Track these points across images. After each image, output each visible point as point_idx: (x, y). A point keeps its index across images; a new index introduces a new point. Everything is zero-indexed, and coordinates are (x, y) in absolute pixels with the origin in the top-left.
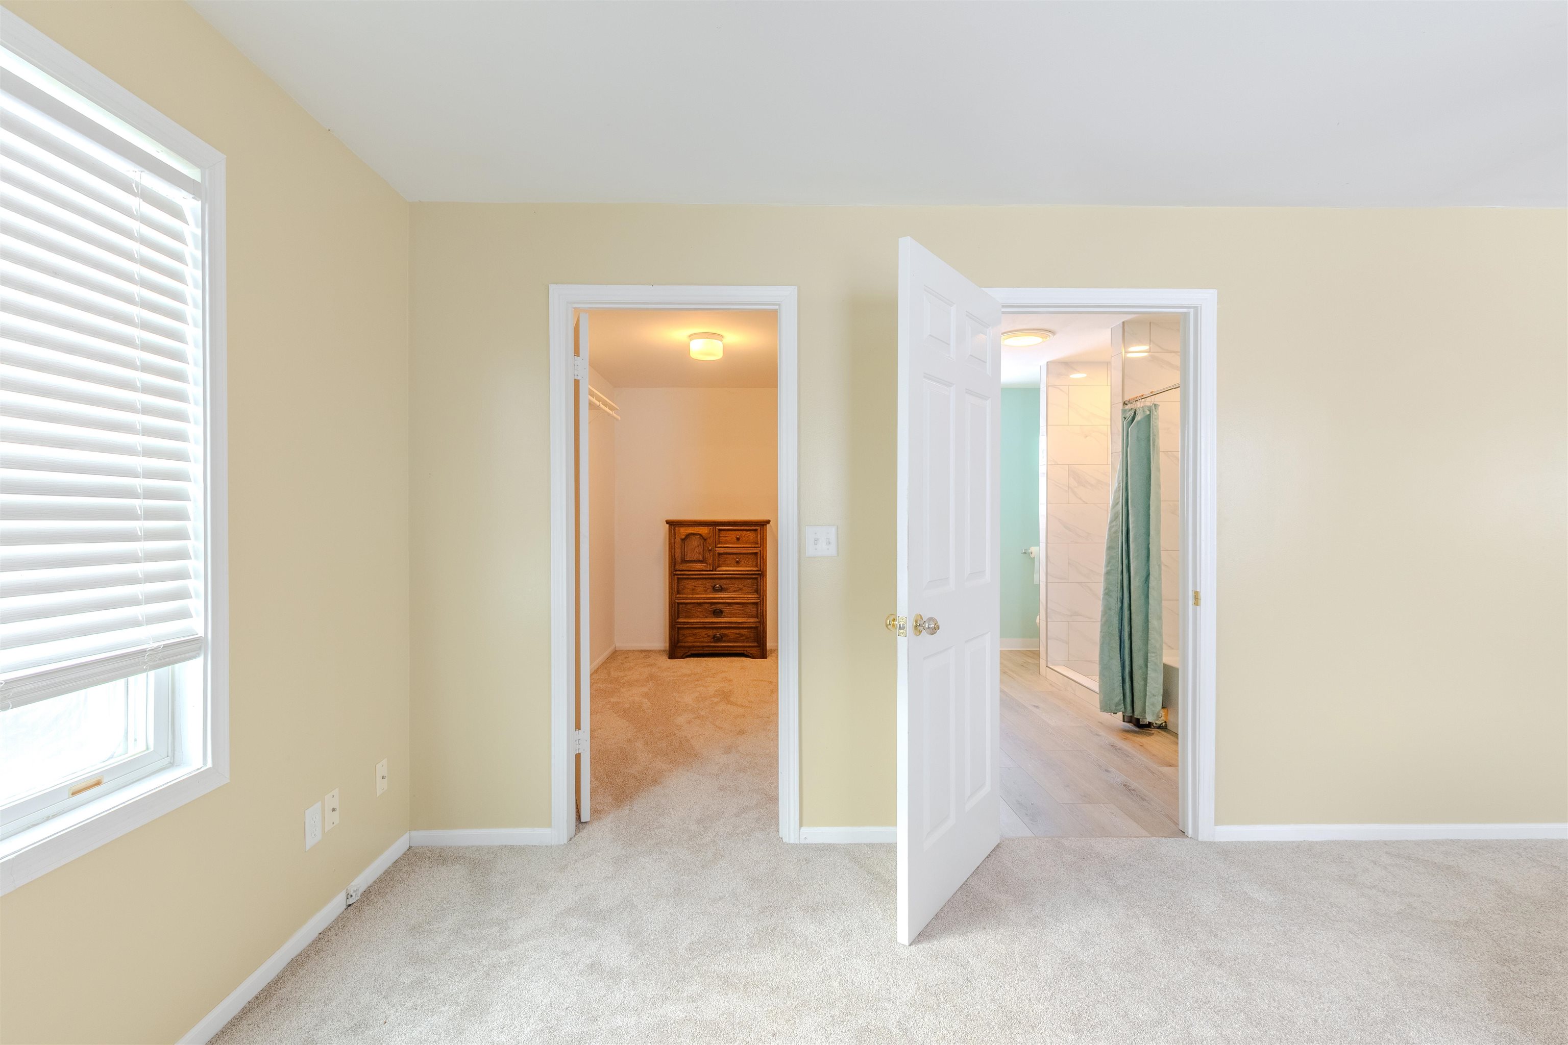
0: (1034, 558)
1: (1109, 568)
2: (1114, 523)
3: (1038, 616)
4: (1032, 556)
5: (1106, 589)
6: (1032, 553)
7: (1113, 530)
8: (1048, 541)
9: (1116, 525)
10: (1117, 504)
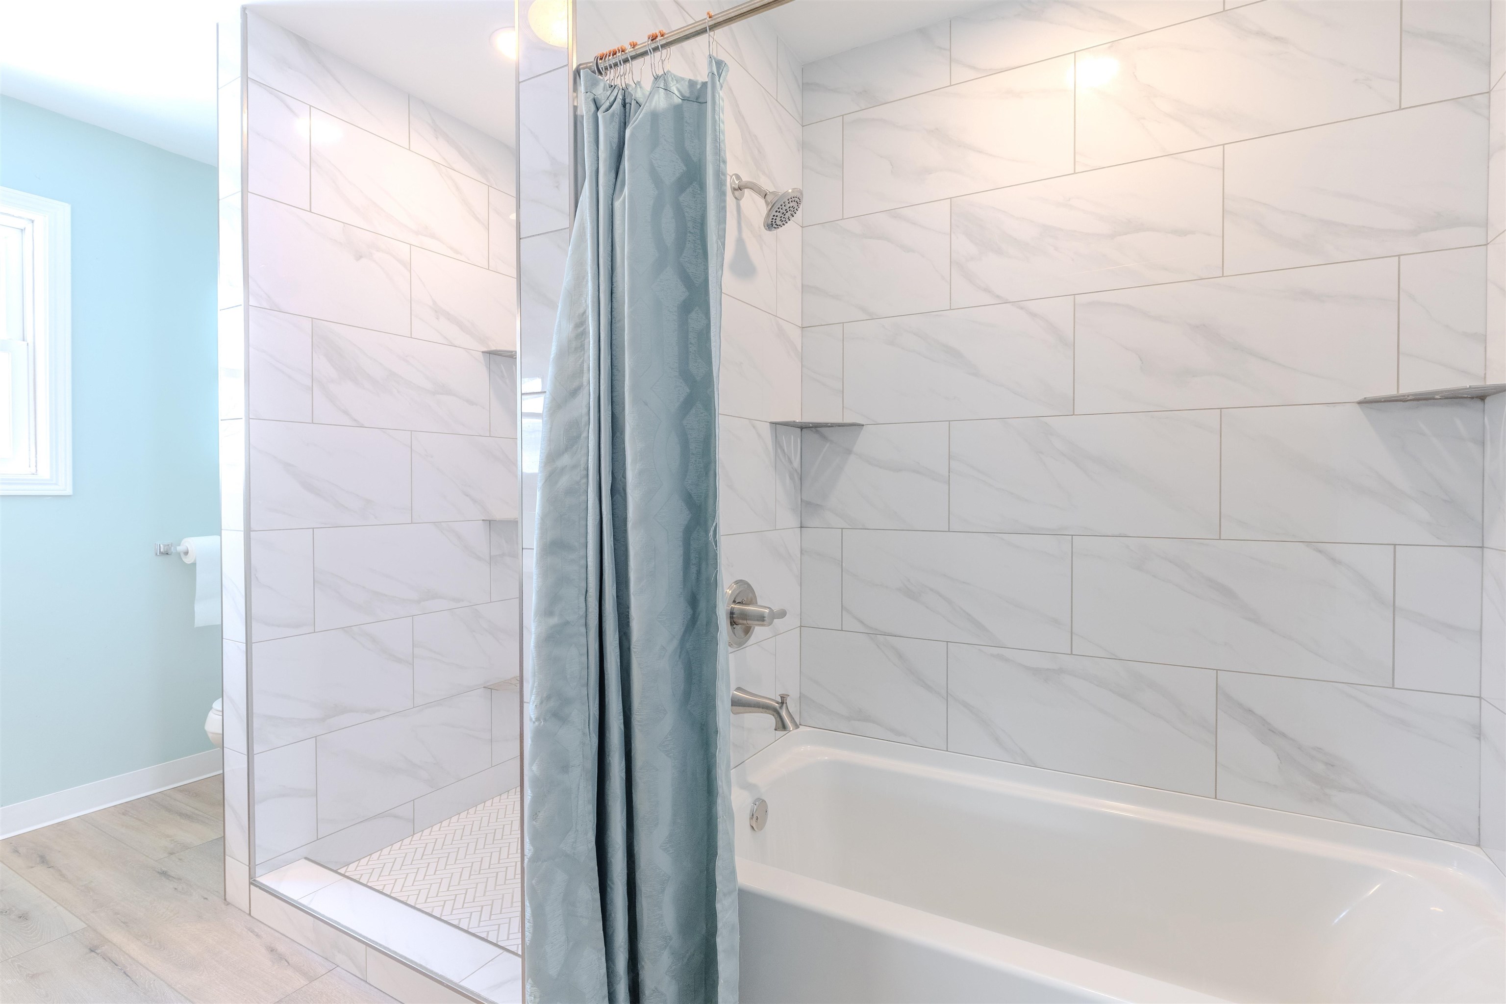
0: (194, 564)
1: (555, 620)
2: (566, 460)
3: (217, 705)
4: (188, 560)
5: (549, 698)
6: (186, 553)
7: (564, 481)
8: (253, 526)
9: (575, 467)
10: (574, 393)
